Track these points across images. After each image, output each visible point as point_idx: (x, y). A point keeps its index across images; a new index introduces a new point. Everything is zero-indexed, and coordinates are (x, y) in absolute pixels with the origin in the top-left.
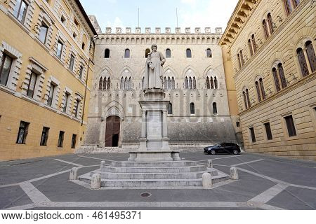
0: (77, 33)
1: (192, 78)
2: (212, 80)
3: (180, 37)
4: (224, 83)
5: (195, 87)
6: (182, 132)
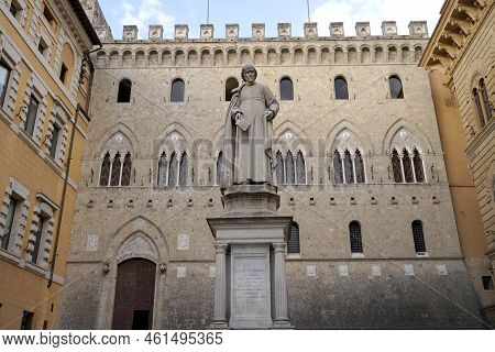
0: (48, 41)
1: (352, 153)
2: (406, 159)
3: (318, 46)
4: (440, 166)
5: (361, 179)
6: (328, 306)
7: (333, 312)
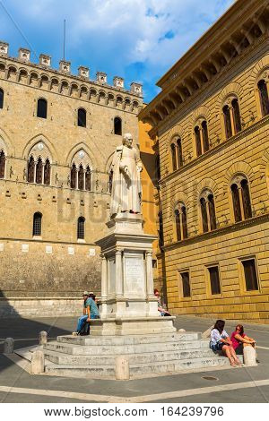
1: (84, 168)
3: (70, 81)
5: (89, 188)
6: (60, 275)
7: (62, 279)
